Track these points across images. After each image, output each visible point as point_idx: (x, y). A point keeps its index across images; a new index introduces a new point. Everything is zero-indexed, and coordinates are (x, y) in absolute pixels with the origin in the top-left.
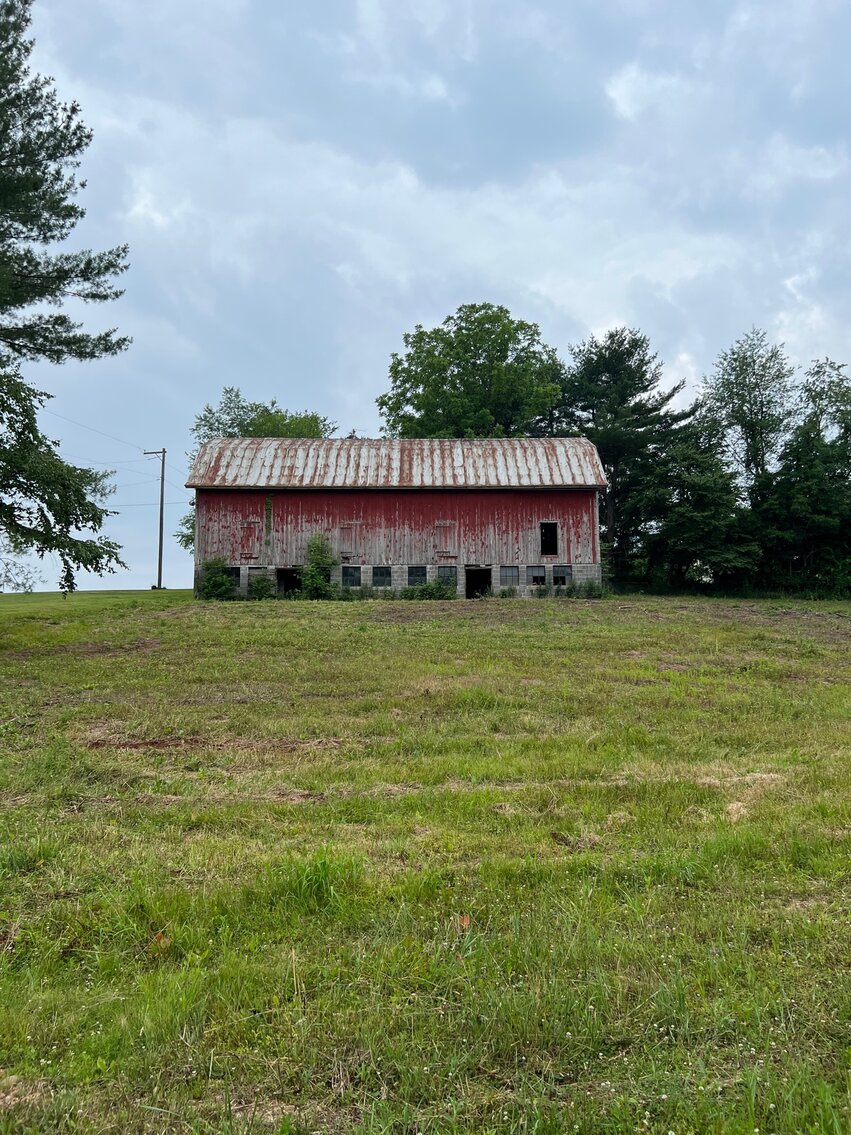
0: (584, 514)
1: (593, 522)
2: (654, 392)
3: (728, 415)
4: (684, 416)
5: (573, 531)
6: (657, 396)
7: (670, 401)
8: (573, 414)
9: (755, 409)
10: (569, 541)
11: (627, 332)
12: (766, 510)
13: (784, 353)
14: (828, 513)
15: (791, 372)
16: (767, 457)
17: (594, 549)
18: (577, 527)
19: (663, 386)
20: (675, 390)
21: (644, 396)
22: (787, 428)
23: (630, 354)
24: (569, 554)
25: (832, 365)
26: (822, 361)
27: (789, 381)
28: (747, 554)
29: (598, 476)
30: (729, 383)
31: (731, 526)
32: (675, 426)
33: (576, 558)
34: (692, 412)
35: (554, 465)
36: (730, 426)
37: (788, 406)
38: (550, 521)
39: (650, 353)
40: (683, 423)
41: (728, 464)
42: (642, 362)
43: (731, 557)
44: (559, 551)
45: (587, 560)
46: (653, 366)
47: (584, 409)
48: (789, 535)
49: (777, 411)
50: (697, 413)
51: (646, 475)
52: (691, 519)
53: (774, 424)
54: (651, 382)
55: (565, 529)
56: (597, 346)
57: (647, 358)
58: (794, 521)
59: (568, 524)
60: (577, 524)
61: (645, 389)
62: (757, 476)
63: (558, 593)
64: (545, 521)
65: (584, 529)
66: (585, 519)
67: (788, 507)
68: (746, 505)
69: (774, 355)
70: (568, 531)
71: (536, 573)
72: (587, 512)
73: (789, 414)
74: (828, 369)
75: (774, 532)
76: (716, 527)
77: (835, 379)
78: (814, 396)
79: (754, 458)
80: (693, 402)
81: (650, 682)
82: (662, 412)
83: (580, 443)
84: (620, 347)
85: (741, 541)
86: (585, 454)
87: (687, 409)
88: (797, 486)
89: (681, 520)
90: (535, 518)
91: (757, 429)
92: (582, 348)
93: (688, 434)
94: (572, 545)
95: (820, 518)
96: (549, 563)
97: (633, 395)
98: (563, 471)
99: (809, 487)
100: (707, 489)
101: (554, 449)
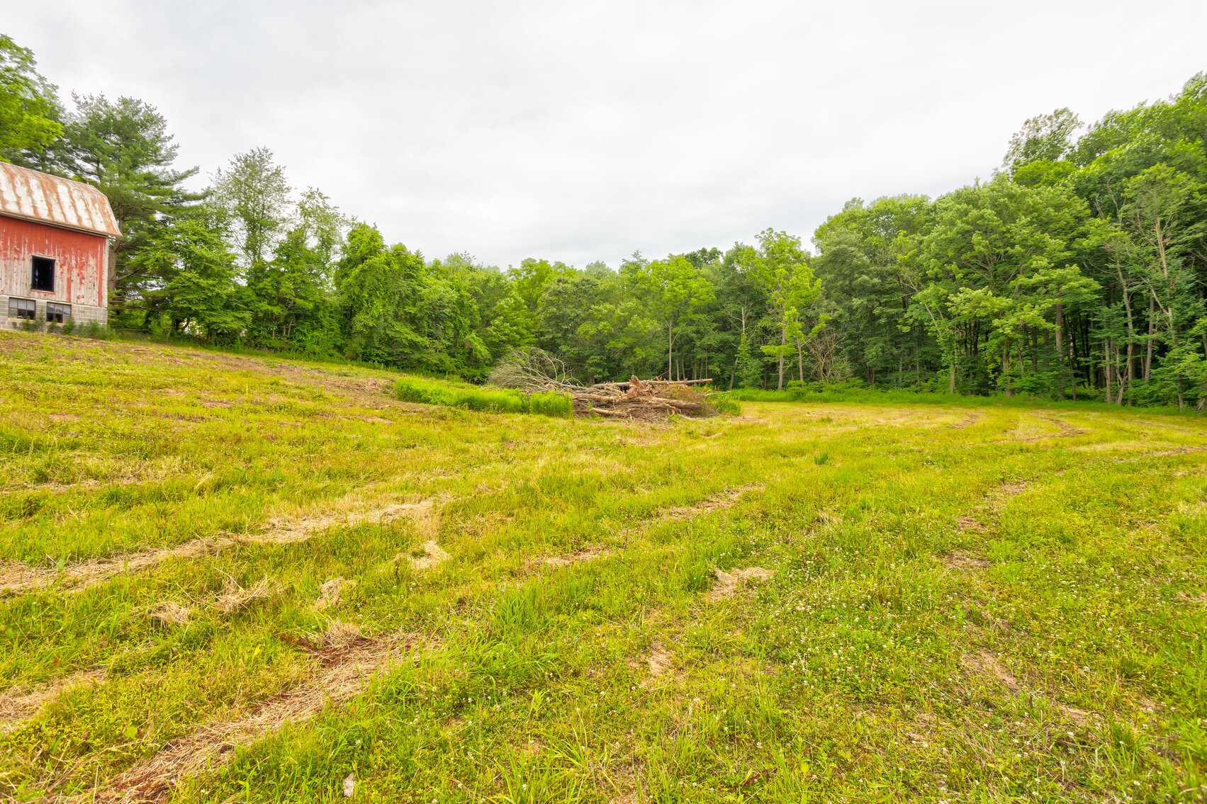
0: (90, 258)
1: (101, 268)
2: (168, 169)
3: (236, 208)
4: (196, 198)
5: (75, 272)
6: (171, 173)
7: (183, 181)
8: (72, 161)
9: (258, 209)
10: (70, 281)
11: (142, 105)
12: (261, 289)
13: (285, 174)
14: (305, 299)
15: (288, 189)
16: (265, 248)
17: (100, 293)
18: (81, 268)
19: (178, 166)
20: (189, 173)
21: (159, 168)
22: (281, 231)
23: (144, 126)
24: (69, 293)
25: (320, 195)
26: (314, 189)
27: (287, 197)
28: (242, 319)
29: (109, 225)
30: (238, 182)
31: (229, 296)
32: (185, 204)
33: (78, 298)
34: (203, 197)
35: (53, 201)
36: (235, 216)
37: (284, 215)
38: (46, 255)
39: (167, 133)
40: (193, 203)
41: (231, 247)
42: (157, 138)
43: (229, 320)
44: (56, 288)
45: (91, 302)
46: (169, 145)
47: (86, 160)
48: (277, 310)
49: (274, 215)
50: (208, 199)
51: (155, 238)
52: (197, 285)
53: (272, 225)
54: (165, 159)
55: (66, 268)
56: (106, 106)
57: (162, 136)
58: (282, 301)
59: (69, 264)
60: (81, 266)
61: (158, 163)
62: (254, 262)
63: (52, 329)
64: (39, 255)
65: (90, 272)
66: (92, 262)
67: (277, 289)
68: (243, 283)
69: (277, 173)
70: (70, 270)
71: (22, 306)
72: (94, 256)
73: (284, 220)
74: (317, 196)
75: (264, 306)
76: (218, 295)
77: (321, 206)
78: (306, 213)
79: (252, 247)
80: (205, 188)
81: (203, 418)
82: (175, 187)
83: (87, 189)
84: (133, 115)
85: (237, 309)
86: (94, 201)
87: (199, 192)
88: (287, 275)
89: (188, 284)
90: (25, 250)
91: (258, 225)
92: (89, 101)
93: (197, 215)
94: (73, 285)
95: (298, 301)
96: (42, 299)
97: (144, 164)
98: (66, 210)
99: (294, 278)
100: (212, 262)
101: (54, 187)
